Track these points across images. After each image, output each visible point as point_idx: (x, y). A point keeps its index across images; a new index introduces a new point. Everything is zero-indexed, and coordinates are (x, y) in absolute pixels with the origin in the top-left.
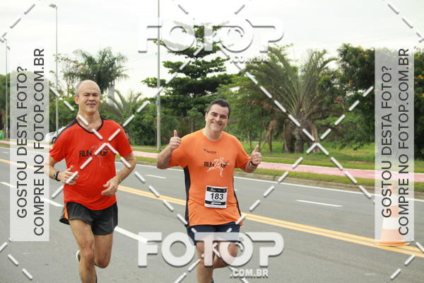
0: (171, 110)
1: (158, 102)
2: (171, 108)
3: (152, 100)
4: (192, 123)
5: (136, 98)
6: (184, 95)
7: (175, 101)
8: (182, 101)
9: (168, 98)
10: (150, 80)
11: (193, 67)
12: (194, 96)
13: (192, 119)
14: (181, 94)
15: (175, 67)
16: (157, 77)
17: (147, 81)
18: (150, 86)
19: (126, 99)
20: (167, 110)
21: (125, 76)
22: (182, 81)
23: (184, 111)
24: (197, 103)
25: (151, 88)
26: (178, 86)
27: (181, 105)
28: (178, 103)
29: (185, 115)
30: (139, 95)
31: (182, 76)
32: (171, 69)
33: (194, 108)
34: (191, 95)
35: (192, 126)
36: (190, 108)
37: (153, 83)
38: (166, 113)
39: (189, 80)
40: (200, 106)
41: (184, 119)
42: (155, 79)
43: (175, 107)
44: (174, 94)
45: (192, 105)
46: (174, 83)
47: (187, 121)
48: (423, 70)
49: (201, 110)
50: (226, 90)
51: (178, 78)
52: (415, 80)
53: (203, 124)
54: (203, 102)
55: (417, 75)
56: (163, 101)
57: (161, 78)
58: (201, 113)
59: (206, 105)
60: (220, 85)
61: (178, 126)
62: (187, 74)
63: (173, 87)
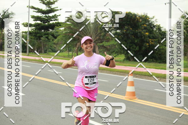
0: (34, 37)
1: (28, 33)
2: (34, 36)
3: (26, 32)
4: (43, 43)
6: (40, 31)
7: (35, 33)
8: (39, 33)
9: (32, 32)
10: (25, 24)
11: (44, 18)
12: (44, 31)
13: (43, 41)
14: (38, 30)
15: (36, 18)
16: (28, 22)
18: (25, 26)
20: (32, 37)
22: (38, 25)
23: (39, 38)
24: (45, 34)
26: (37, 27)
27: (38, 35)
28: (37, 34)
29: (40, 39)
31: (39, 22)
32: (34, 19)
33: (44, 37)
34: (43, 31)
35: (43, 44)
36: (42, 37)
37: (26, 25)
38: (31, 38)
39: (42, 24)
40: (46, 36)
41: (39, 41)
42: (27, 23)
43: (35, 36)
44: (35, 30)
45: (43, 35)
46: (36, 25)
47: (41, 42)
48: (146, 23)
49: (47, 38)
50: (58, 29)
51: (37, 23)
52: (142, 27)
53: (48, 44)
54: (48, 34)
55: (144, 24)
56: (30, 33)
57: (30, 23)
58: (46, 39)
59: (49, 35)
60: (56, 27)
61: (37, 45)
62: (41, 21)
63: (35, 27)
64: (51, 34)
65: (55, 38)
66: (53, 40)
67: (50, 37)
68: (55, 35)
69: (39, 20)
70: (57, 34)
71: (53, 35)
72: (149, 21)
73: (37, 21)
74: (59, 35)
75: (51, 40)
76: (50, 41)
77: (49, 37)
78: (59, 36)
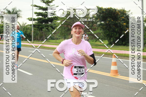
0: (37, 29)
1: (32, 26)
2: (37, 28)
3: (31, 25)
5: (25, 25)
6: (41, 23)
7: (38, 25)
8: (41, 26)
9: (36, 24)
10: (30, 18)
11: (44, 14)
12: (45, 24)
13: (44, 32)
15: (39, 14)
16: (32, 17)
17: (29, 19)
18: (29, 20)
19: (21, 25)
20: (36, 29)
21: (21, 17)
22: (40, 19)
23: (41, 29)
24: (46, 26)
25: (30, 21)
26: (39, 20)
27: (40, 27)
28: (39, 26)
29: (42, 30)
30: (26, 23)
31: (41, 17)
32: (37, 15)
33: (45, 28)
34: (44, 23)
35: (44, 34)
36: (43, 28)
37: (31, 19)
38: (35, 30)
39: (43, 18)
40: (47, 27)
42: (31, 18)
43: (38, 28)
44: (38, 23)
45: (44, 27)
46: (38, 19)
47: (42, 32)
48: (124, 15)
49: (47, 29)
50: (56, 22)
51: (39, 18)
52: (121, 19)
53: (48, 33)
54: (48, 26)
55: (122, 17)
56: (34, 26)
57: (34, 18)
58: (47, 30)
59: (49, 27)
60: (54, 20)
61: (39, 34)
62: (42, 16)
63: (37, 21)
64: (50, 26)
65: (54, 29)
67: (50, 28)
68: (54, 26)
69: (40, 16)
70: (55, 26)
71: (52, 27)
72: (126, 14)
73: (39, 16)
75: (50, 31)
76: (49, 31)
77: (49, 29)
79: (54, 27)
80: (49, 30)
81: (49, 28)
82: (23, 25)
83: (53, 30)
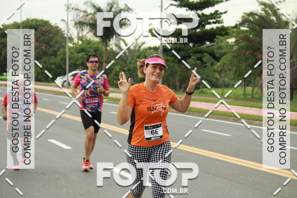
0: (173, 59)
1: (160, 51)
3: (156, 49)
5: (140, 47)
7: (176, 50)
10: (154, 30)
12: (194, 46)
17: (150, 31)
20: (169, 58)
24: (196, 52)
28: (179, 52)
30: (143, 43)
33: (193, 57)
34: (191, 45)
36: (190, 57)
38: (167, 61)
40: (199, 55)
45: (192, 54)
49: (200, 59)
50: (223, 41)
54: (201, 52)
58: (199, 62)
59: (204, 54)
60: (218, 36)
61: (179, 73)
63: (175, 37)
64: (207, 52)
65: (218, 59)
66: (212, 64)
67: (207, 58)
68: (217, 53)
70: (220, 51)
71: (212, 54)
74: (225, 54)
75: (208, 64)
76: (205, 67)
77: (205, 59)
78: (225, 56)
79: (217, 55)
80: (206, 63)
81: (204, 56)
82: (137, 48)
83: (215, 62)
